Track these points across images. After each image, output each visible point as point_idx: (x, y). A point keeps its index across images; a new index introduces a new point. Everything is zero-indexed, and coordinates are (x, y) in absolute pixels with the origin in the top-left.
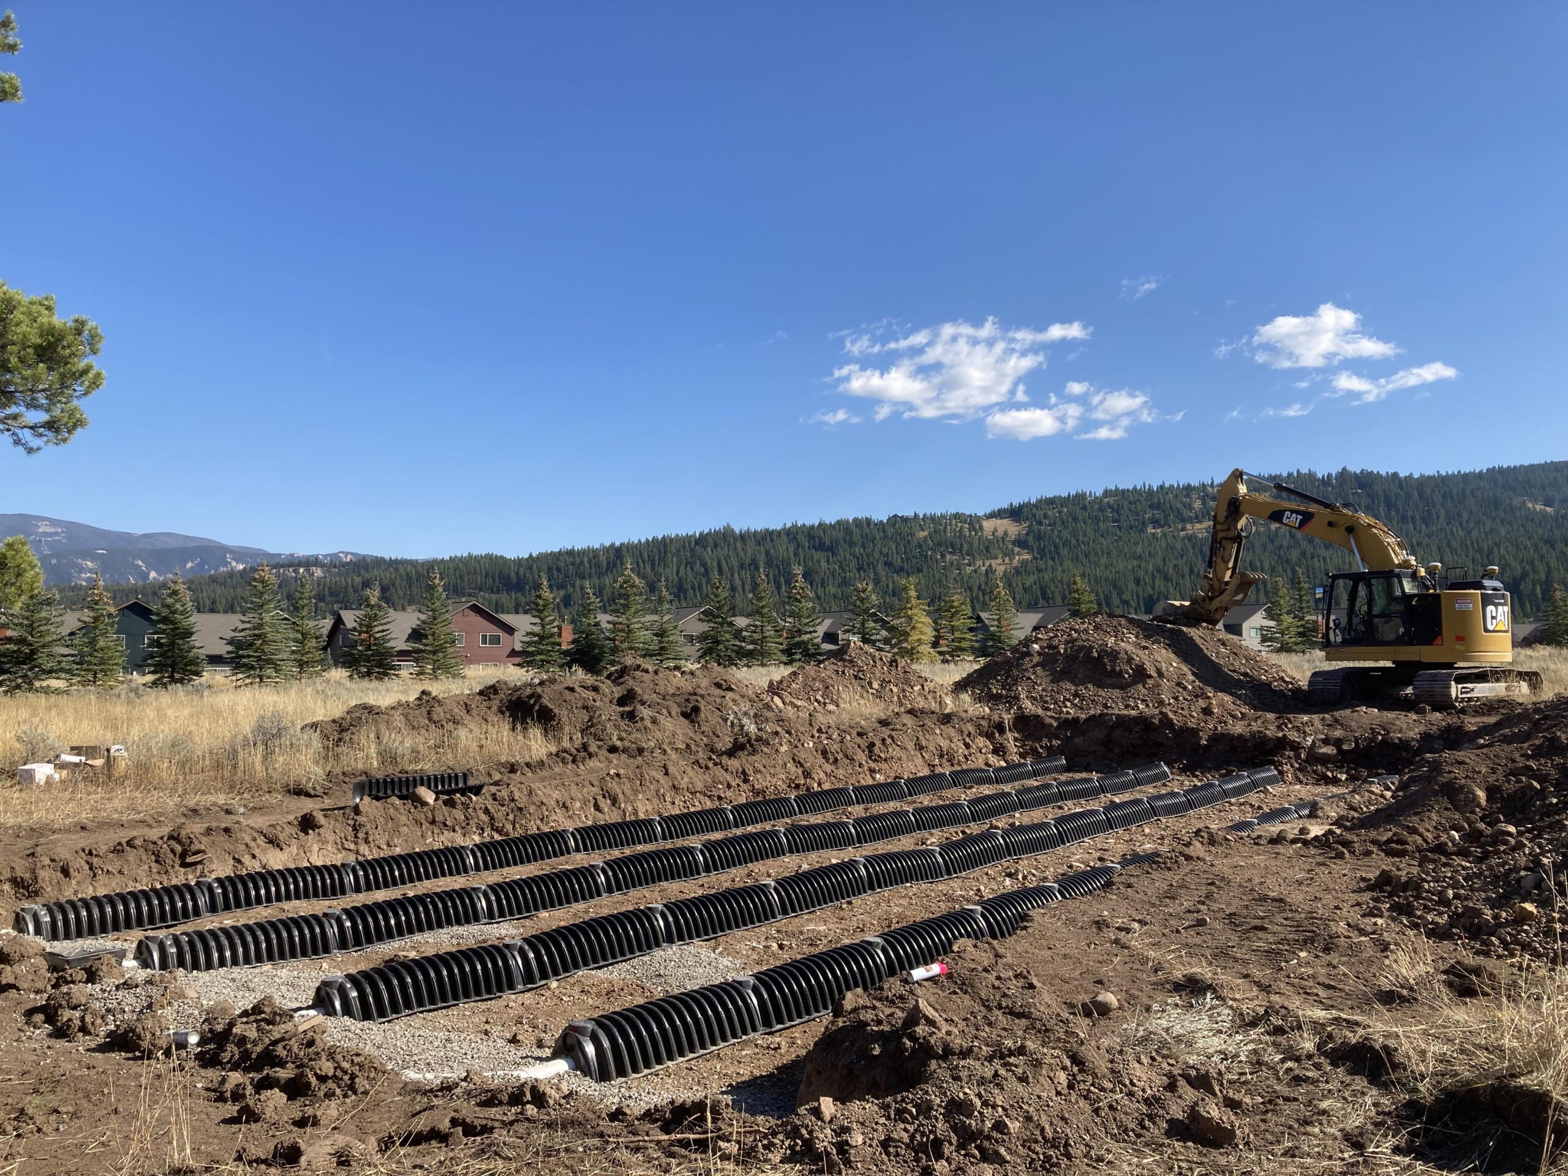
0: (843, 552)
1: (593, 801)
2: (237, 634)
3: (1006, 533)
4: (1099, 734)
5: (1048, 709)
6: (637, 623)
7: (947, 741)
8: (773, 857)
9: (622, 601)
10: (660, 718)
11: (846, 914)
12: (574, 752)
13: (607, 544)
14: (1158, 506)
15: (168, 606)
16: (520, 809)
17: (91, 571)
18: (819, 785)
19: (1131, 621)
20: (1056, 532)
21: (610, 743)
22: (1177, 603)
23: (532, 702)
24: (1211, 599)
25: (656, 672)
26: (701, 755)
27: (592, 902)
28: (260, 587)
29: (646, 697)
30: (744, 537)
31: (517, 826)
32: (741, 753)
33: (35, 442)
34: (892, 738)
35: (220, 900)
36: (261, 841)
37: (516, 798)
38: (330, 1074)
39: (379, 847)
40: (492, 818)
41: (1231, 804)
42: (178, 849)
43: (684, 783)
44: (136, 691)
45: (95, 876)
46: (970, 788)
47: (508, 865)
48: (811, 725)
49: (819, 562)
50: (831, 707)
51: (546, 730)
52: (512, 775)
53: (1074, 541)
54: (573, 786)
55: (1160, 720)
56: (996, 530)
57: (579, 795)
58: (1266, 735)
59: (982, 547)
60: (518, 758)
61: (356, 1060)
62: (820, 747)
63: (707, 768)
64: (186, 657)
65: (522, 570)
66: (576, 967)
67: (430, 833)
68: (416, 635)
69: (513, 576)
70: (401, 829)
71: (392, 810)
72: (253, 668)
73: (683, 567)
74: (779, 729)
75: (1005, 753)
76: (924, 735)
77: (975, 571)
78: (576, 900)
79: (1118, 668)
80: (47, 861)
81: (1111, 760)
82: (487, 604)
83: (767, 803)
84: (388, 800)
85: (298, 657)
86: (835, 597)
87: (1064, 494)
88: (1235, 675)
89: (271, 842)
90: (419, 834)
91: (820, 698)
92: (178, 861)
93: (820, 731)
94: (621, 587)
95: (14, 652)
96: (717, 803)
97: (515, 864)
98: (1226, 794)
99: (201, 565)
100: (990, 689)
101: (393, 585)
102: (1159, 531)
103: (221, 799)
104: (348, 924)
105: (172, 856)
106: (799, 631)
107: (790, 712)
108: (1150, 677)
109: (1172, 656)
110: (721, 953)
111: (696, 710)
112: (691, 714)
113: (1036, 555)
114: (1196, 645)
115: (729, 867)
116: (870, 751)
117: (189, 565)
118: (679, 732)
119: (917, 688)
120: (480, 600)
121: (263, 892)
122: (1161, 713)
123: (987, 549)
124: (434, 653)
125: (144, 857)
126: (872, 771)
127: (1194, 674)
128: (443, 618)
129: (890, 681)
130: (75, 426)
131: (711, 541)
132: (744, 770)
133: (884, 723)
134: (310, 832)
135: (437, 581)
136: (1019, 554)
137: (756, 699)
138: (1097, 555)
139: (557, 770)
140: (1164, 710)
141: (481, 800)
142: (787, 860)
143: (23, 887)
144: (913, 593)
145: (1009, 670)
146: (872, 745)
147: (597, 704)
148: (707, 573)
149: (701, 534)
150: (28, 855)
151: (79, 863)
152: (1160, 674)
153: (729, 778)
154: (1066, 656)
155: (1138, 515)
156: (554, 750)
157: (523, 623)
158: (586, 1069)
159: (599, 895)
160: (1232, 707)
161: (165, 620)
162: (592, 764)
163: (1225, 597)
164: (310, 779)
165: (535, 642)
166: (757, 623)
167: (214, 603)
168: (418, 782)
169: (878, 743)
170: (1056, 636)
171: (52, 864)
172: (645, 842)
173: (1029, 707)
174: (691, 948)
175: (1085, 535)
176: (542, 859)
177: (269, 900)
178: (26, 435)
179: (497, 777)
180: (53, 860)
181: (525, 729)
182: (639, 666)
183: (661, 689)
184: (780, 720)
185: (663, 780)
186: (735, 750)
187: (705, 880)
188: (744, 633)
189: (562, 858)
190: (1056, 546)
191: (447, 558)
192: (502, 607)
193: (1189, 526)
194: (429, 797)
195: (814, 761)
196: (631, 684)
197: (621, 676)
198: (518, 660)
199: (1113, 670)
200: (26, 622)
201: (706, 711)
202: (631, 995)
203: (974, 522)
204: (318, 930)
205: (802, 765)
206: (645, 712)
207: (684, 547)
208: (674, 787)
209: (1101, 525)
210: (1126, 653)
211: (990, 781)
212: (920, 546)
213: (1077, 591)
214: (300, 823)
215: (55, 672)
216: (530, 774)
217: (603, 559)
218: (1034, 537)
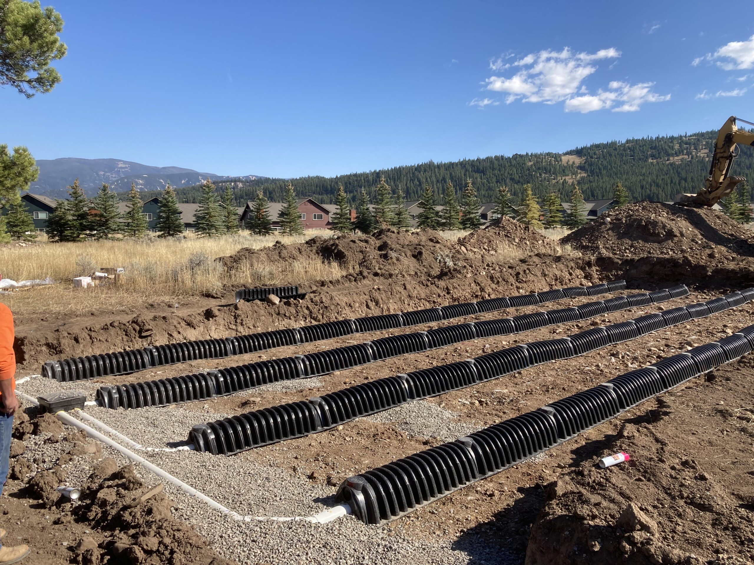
0: (489, 173)
1: (365, 303)
2: (197, 213)
3: (574, 163)
4: (646, 268)
5: (615, 254)
6: (387, 208)
7: (560, 272)
8: (468, 339)
9: (380, 197)
10: (401, 258)
11: (518, 380)
12: (356, 276)
13: (373, 171)
14: (655, 148)
15: (166, 199)
16: (326, 307)
17: (141, 185)
18: (489, 295)
19: (664, 205)
20: (600, 162)
21: (374, 271)
22: (689, 195)
23: (333, 248)
24: (710, 192)
25: (398, 233)
26: (423, 278)
27: (365, 365)
28: (207, 190)
29: (393, 246)
30: (439, 166)
31: (325, 316)
32: (445, 278)
33: (30, 91)
34: (528, 269)
35: (156, 359)
36: (183, 324)
37: (324, 301)
38: (155, 549)
39: (249, 328)
40: (311, 312)
41: (734, 311)
42: (138, 328)
43: (415, 293)
44: (150, 239)
45: (93, 342)
46: (574, 298)
47: (319, 339)
48: (483, 262)
49: (476, 178)
50: (492, 252)
51: (340, 263)
52: (322, 287)
53: (609, 167)
54: (355, 294)
55: (683, 261)
56: (568, 161)
57: (358, 300)
58: (749, 270)
59: (561, 170)
60: (325, 279)
61: (177, 534)
62: (489, 275)
63: (427, 286)
64: (175, 224)
65: (333, 184)
66: (355, 415)
67: (277, 320)
68: (282, 214)
69: (329, 187)
70: (261, 318)
71: (256, 307)
72: (205, 229)
73: (409, 182)
74: (466, 264)
75: (591, 278)
76: (547, 268)
77: (557, 182)
78: (356, 364)
79: (657, 231)
80: (66, 334)
81: (652, 282)
82: (317, 200)
83: (461, 305)
84: (254, 302)
85: (227, 224)
86: (484, 196)
87: (605, 142)
88: (726, 236)
89: (189, 324)
90: (271, 320)
91: (486, 247)
92: (137, 335)
93: (488, 265)
94: (379, 190)
95: (98, 220)
96: (433, 305)
97: (323, 339)
98: (729, 304)
99: (188, 182)
100: (581, 243)
101: (274, 191)
102: (655, 161)
103: (167, 299)
104: (222, 379)
105: (134, 332)
106: (469, 213)
107: (470, 255)
108: (676, 236)
109: (689, 224)
110: (444, 407)
111: (420, 253)
112: (418, 256)
113: (589, 174)
114: (702, 218)
115: (443, 345)
116: (517, 277)
117: (183, 182)
118: (411, 265)
119: (540, 242)
120: (314, 198)
121: (181, 354)
122: (684, 257)
123: (564, 171)
124: (290, 222)
125: (119, 333)
126: (518, 288)
127: (702, 235)
128: (294, 205)
129: (525, 239)
130: (53, 82)
131: (423, 169)
132: (447, 287)
133: (523, 261)
134: (211, 319)
135: (290, 187)
136: (580, 173)
137: (452, 248)
138: (621, 174)
139: (346, 285)
140: (685, 255)
141: (304, 302)
142: (476, 341)
143: (53, 349)
144: (530, 192)
145: (593, 232)
146: (518, 274)
147: (368, 249)
148: (420, 184)
149: (418, 165)
150: (55, 331)
151: (84, 335)
152: (682, 235)
153: (439, 291)
154: (626, 225)
155: (644, 152)
156: (344, 273)
157: (332, 208)
158: (359, 514)
159: (369, 361)
160: (727, 254)
161: (165, 206)
162: (365, 282)
163: (719, 191)
164: (214, 288)
165: (338, 218)
166: (448, 208)
167: (194, 199)
168: (271, 292)
169: (522, 273)
170: (620, 213)
171: (69, 336)
172: (394, 327)
173: (605, 253)
174: (425, 403)
175: (615, 163)
176: (338, 336)
177: (184, 359)
178: (25, 86)
179: (315, 288)
180: (69, 334)
181: (329, 263)
182: (389, 230)
183: (400, 242)
184: (466, 259)
185: (403, 292)
186: (442, 275)
187: (429, 352)
188: (441, 214)
189: (349, 335)
190: (600, 169)
191: (298, 178)
192: (324, 201)
193: (671, 158)
194: (276, 299)
195: (486, 283)
196: (385, 238)
197: (380, 235)
198: (330, 227)
199: (654, 232)
200: (103, 207)
201: (425, 254)
202: (389, 438)
203: (557, 157)
204: (204, 383)
205: (479, 285)
206: (393, 254)
207: (409, 172)
208: (409, 296)
209: (624, 158)
210: (662, 223)
211: (584, 294)
212: (529, 170)
213: (619, 191)
214: (205, 314)
215: (118, 230)
216: (332, 287)
217: (370, 178)
218: (589, 164)
